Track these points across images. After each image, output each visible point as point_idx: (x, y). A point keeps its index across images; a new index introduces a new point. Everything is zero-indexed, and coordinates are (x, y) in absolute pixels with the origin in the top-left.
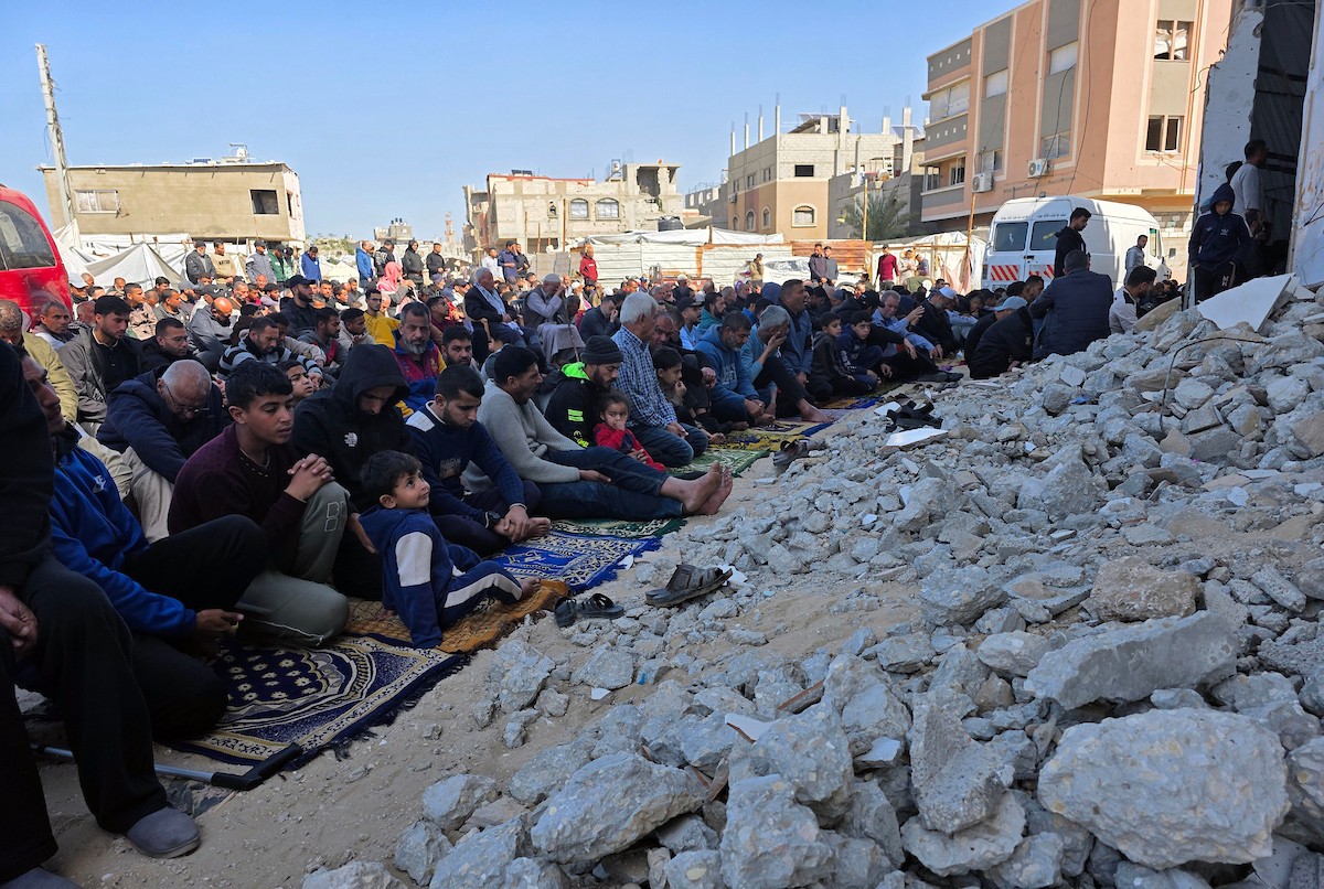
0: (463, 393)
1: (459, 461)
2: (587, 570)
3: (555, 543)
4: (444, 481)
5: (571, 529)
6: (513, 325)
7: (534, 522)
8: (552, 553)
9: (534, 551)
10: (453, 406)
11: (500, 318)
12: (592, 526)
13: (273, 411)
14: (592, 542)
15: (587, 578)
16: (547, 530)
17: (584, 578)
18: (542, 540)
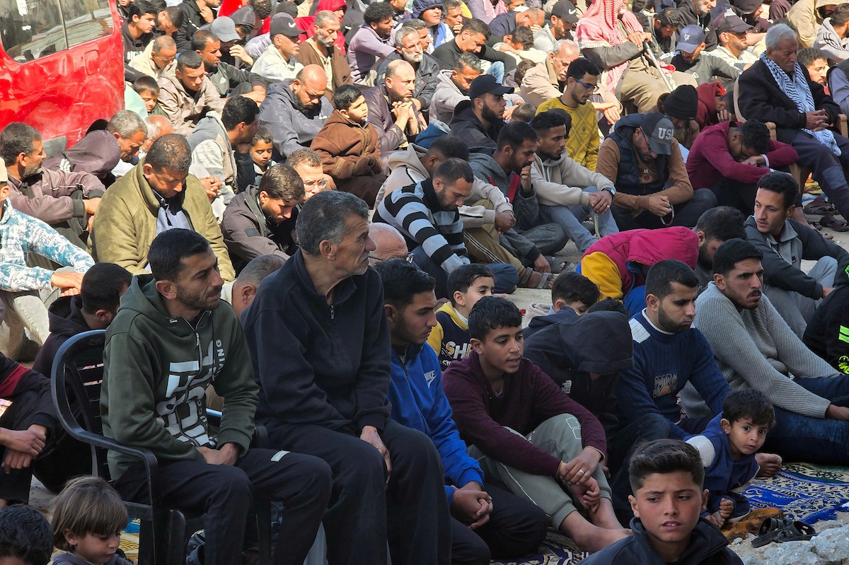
0: (675, 285)
1: (675, 377)
2: (806, 510)
3: (783, 485)
4: (657, 399)
5: (808, 472)
6: (825, 136)
7: (763, 458)
8: (776, 493)
9: (756, 490)
10: (667, 304)
11: (801, 122)
12: (838, 472)
13: (504, 343)
14: (827, 488)
15: (804, 517)
16: (778, 469)
17: (800, 517)
18: (770, 481)
